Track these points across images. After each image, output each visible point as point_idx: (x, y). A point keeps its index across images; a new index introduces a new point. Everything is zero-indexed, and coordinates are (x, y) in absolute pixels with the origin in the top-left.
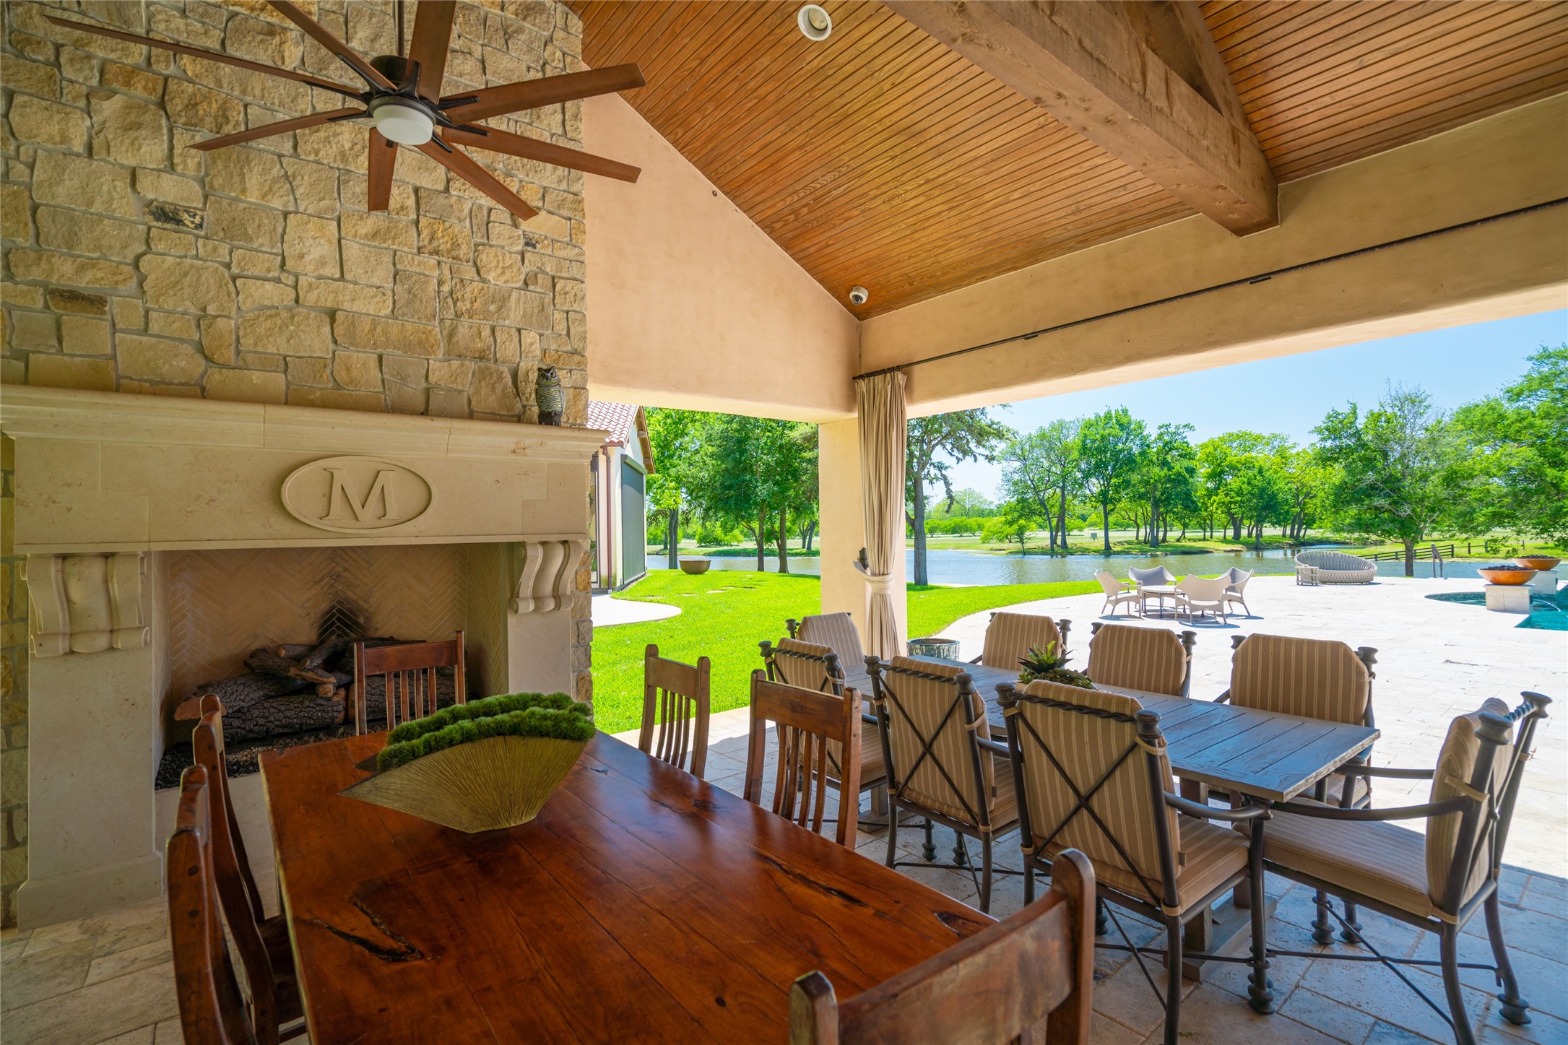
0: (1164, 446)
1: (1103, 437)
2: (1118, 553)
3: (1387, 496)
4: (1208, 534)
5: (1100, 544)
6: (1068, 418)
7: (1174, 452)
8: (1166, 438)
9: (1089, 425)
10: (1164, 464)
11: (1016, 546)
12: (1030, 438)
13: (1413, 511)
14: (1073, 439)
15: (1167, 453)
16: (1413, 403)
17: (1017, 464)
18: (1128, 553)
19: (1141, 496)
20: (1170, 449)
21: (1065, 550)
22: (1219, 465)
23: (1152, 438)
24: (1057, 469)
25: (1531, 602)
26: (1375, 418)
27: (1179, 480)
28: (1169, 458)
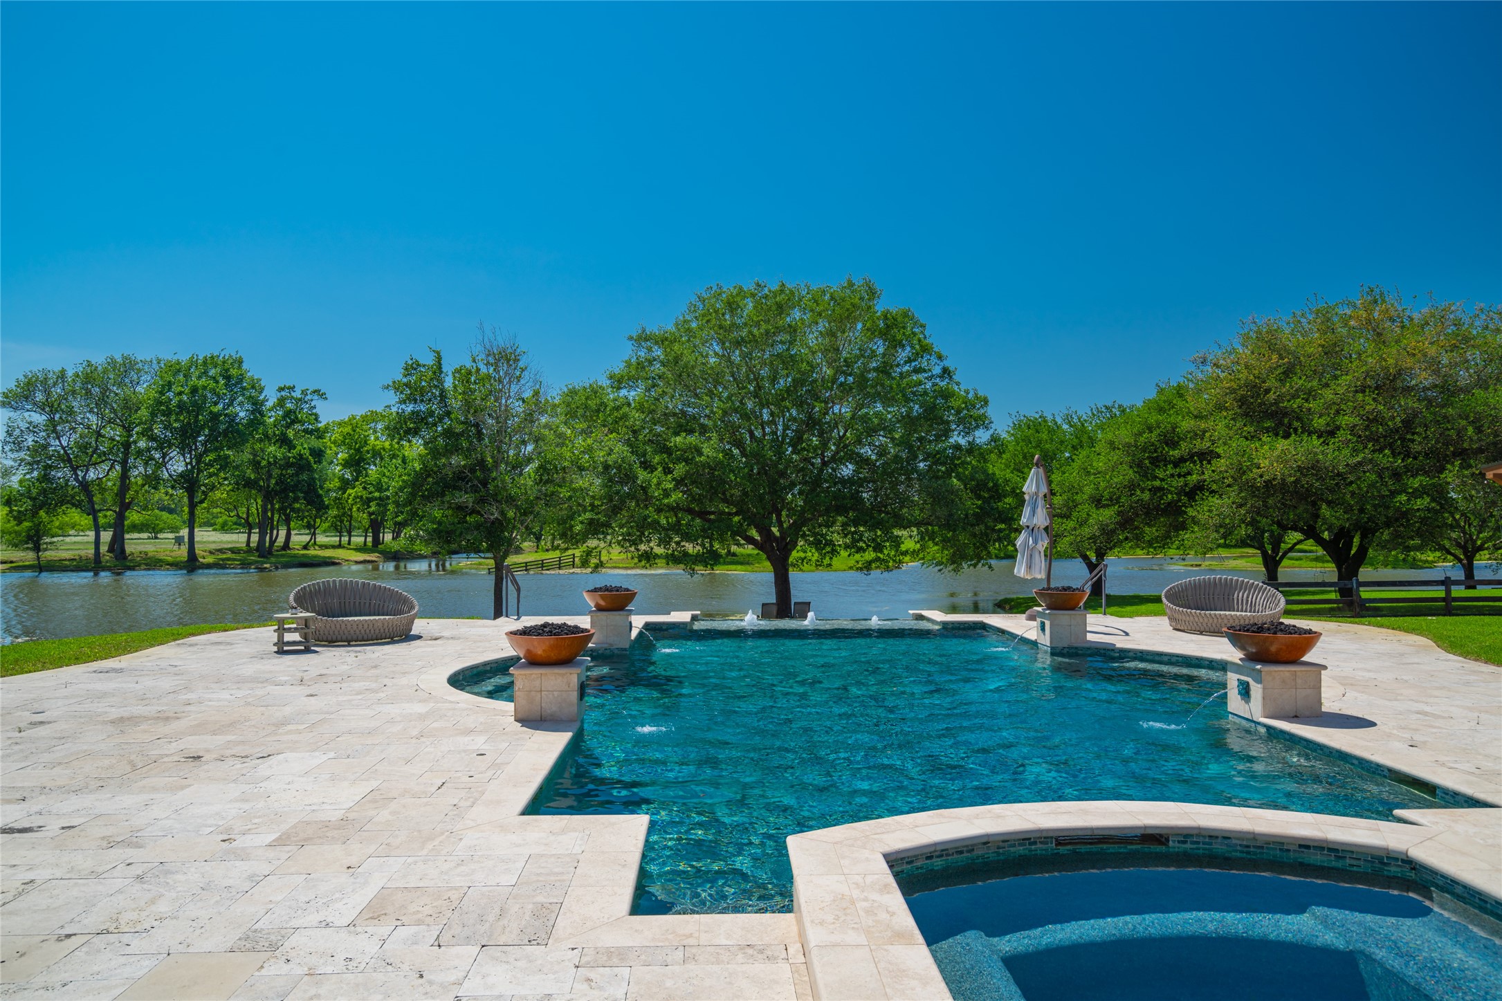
0: (284, 417)
1: (194, 390)
2: (209, 566)
3: (475, 490)
4: (345, 539)
5: (182, 553)
6: (142, 354)
7: (297, 426)
8: (289, 405)
9: (175, 369)
10: (284, 441)
11: (28, 557)
12: (62, 375)
13: (503, 513)
14: (144, 388)
15: (288, 427)
16: (508, 361)
17: (39, 418)
18: (223, 567)
19: (249, 484)
20: (293, 422)
21: (121, 561)
22: (358, 451)
23: (270, 404)
24: (114, 433)
25: (582, 695)
26: (464, 376)
27: (301, 465)
28: (290, 434)
